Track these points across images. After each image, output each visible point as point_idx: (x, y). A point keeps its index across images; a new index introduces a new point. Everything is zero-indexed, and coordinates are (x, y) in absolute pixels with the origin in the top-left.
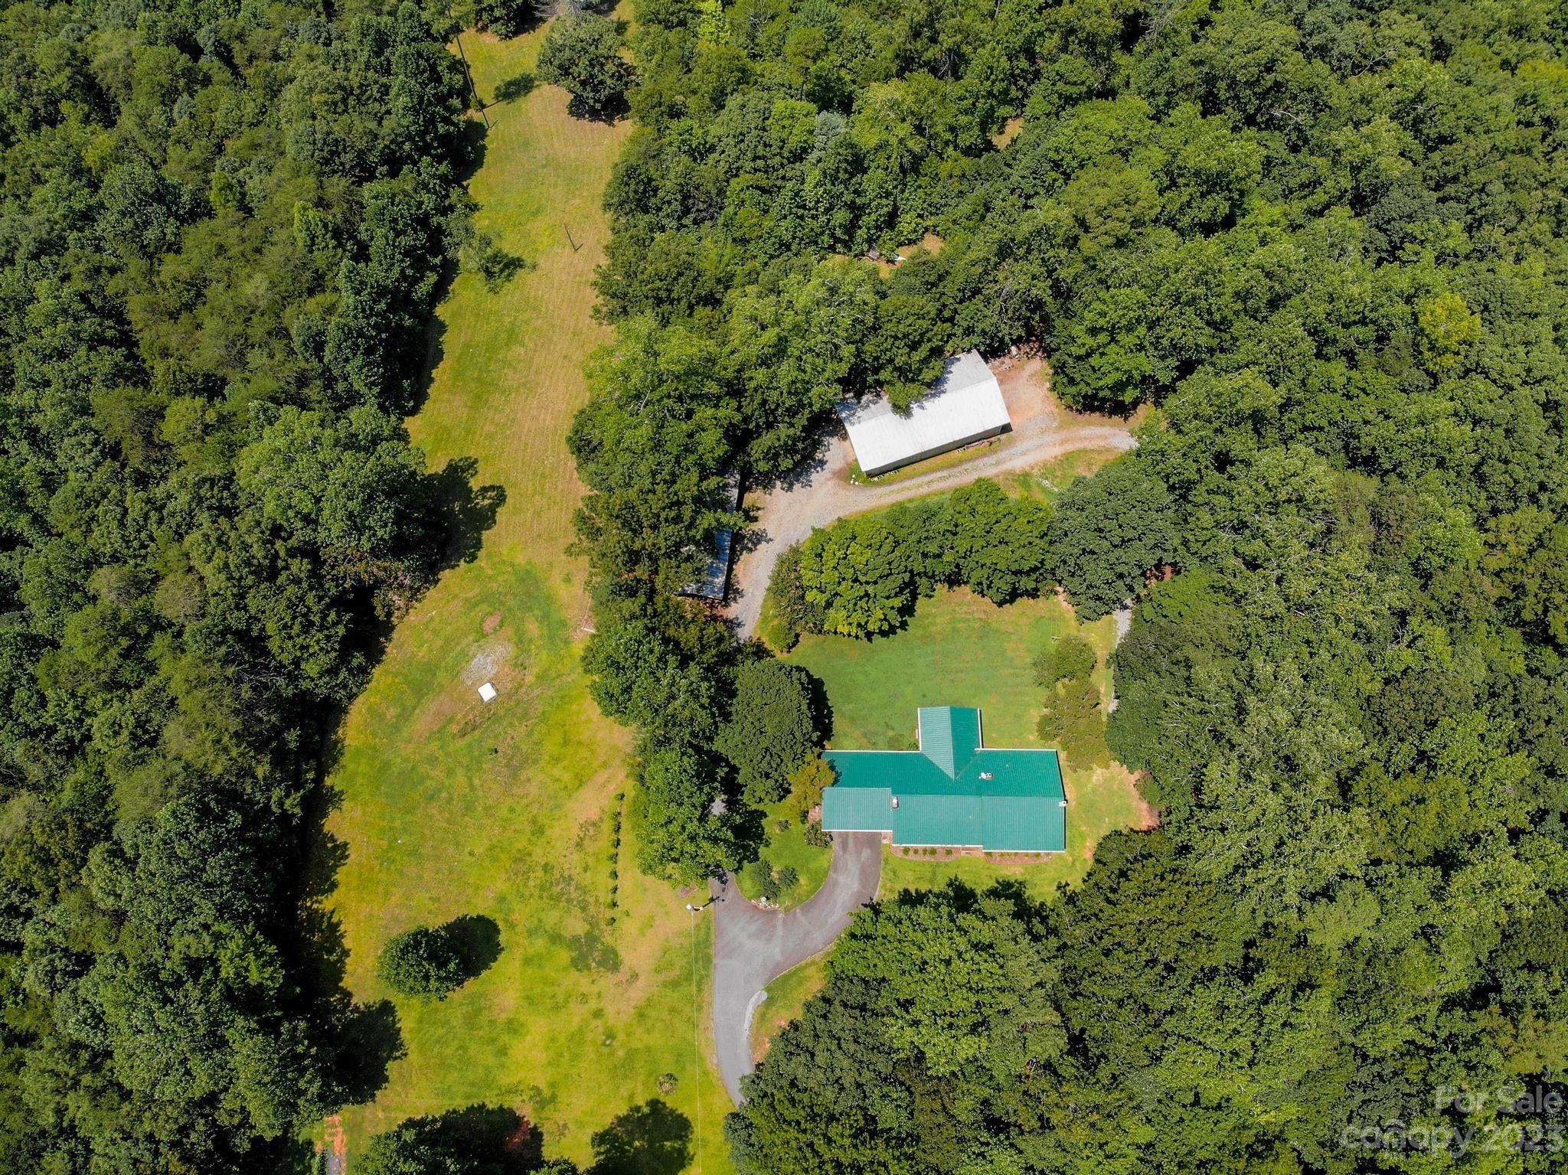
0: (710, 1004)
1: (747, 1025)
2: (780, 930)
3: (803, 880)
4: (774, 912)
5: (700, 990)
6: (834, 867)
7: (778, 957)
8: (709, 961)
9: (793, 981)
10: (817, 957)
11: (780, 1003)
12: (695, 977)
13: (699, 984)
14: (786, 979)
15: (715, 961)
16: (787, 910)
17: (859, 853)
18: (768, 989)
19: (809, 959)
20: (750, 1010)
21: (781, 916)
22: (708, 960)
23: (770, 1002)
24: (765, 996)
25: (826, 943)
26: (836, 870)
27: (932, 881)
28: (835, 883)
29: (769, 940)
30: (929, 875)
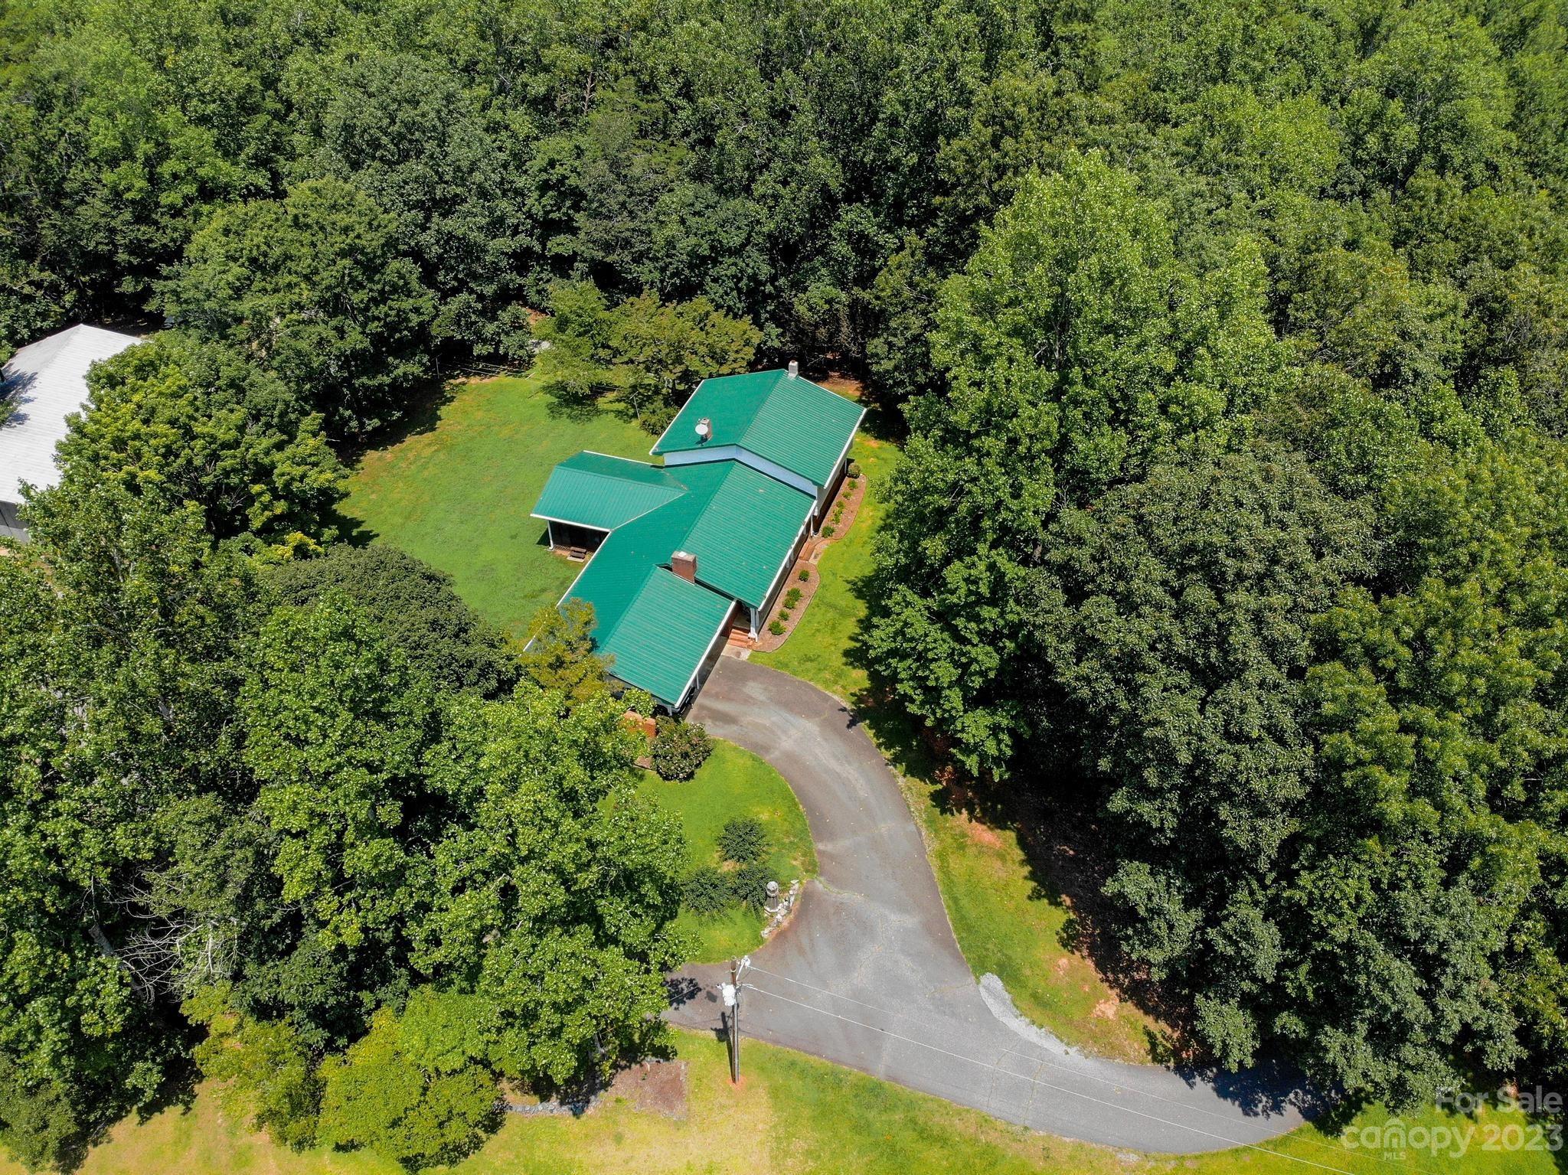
0: (984, 1122)
1: (1055, 1047)
2: (851, 897)
3: (764, 815)
4: (807, 897)
5: (943, 1140)
6: (757, 750)
7: (911, 921)
8: (875, 1090)
9: (972, 913)
10: (932, 845)
11: (1017, 953)
12: (906, 1138)
13: (924, 1134)
14: (964, 924)
15: (879, 1072)
16: (812, 868)
17: (748, 700)
18: (980, 967)
19: (934, 863)
20: (1018, 1025)
21: (820, 885)
22: (873, 1093)
23: (1008, 973)
24: (992, 980)
25: (908, 815)
26: (766, 749)
27: (844, 614)
28: (791, 757)
29: (867, 929)
30: (831, 614)
